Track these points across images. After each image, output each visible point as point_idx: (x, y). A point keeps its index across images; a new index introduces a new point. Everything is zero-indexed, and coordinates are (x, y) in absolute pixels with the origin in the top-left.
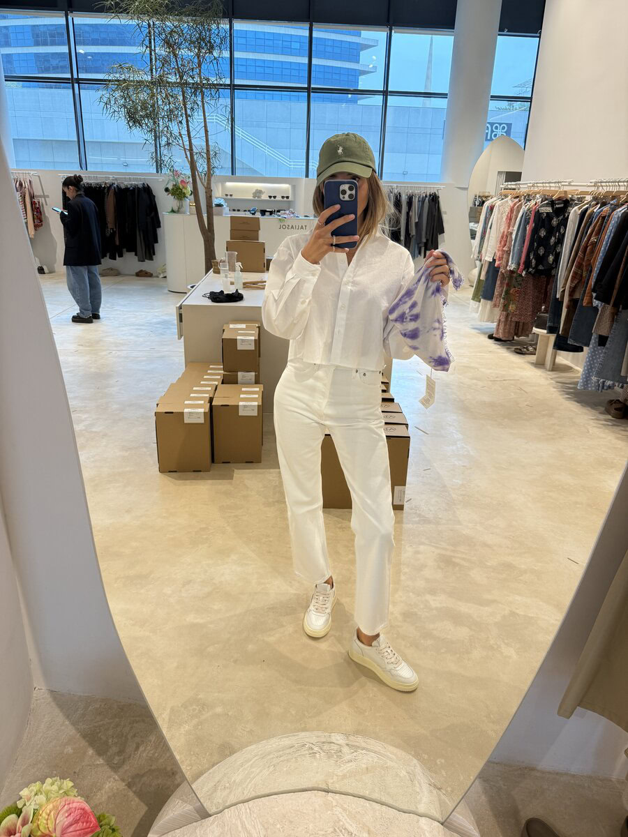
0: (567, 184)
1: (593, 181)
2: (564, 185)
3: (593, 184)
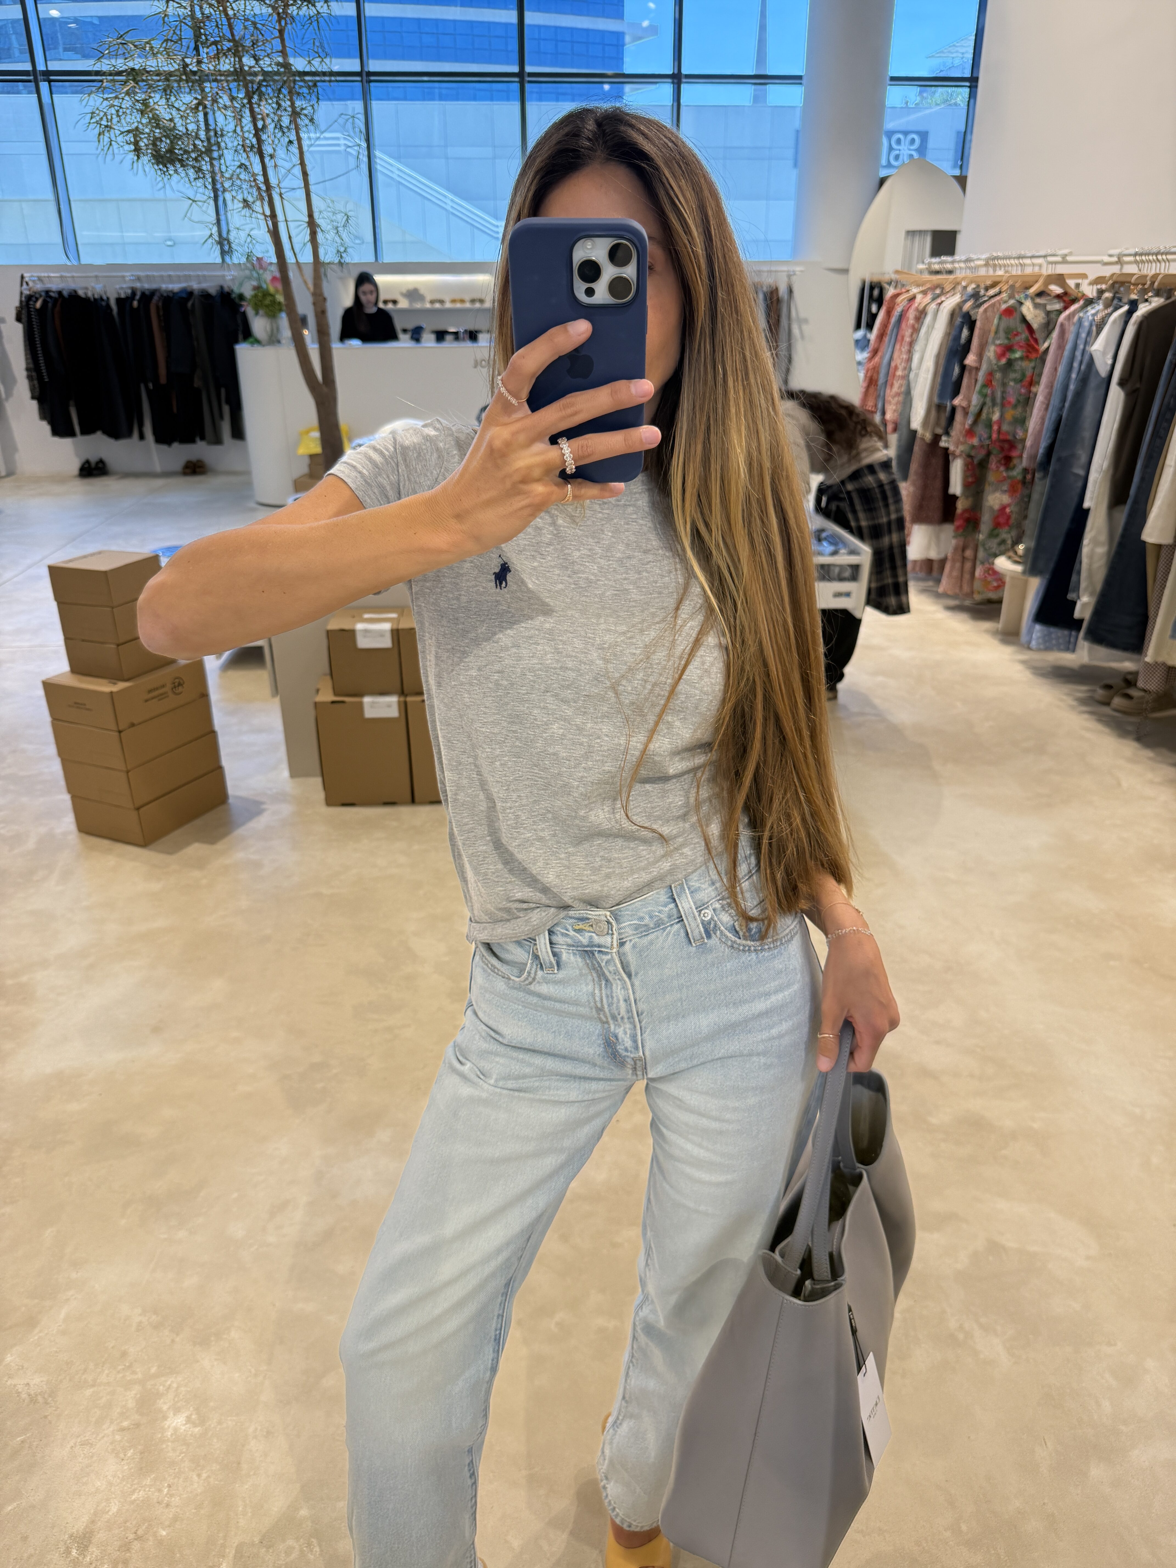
0: (1059, 259)
1: (1116, 251)
3: (1115, 259)
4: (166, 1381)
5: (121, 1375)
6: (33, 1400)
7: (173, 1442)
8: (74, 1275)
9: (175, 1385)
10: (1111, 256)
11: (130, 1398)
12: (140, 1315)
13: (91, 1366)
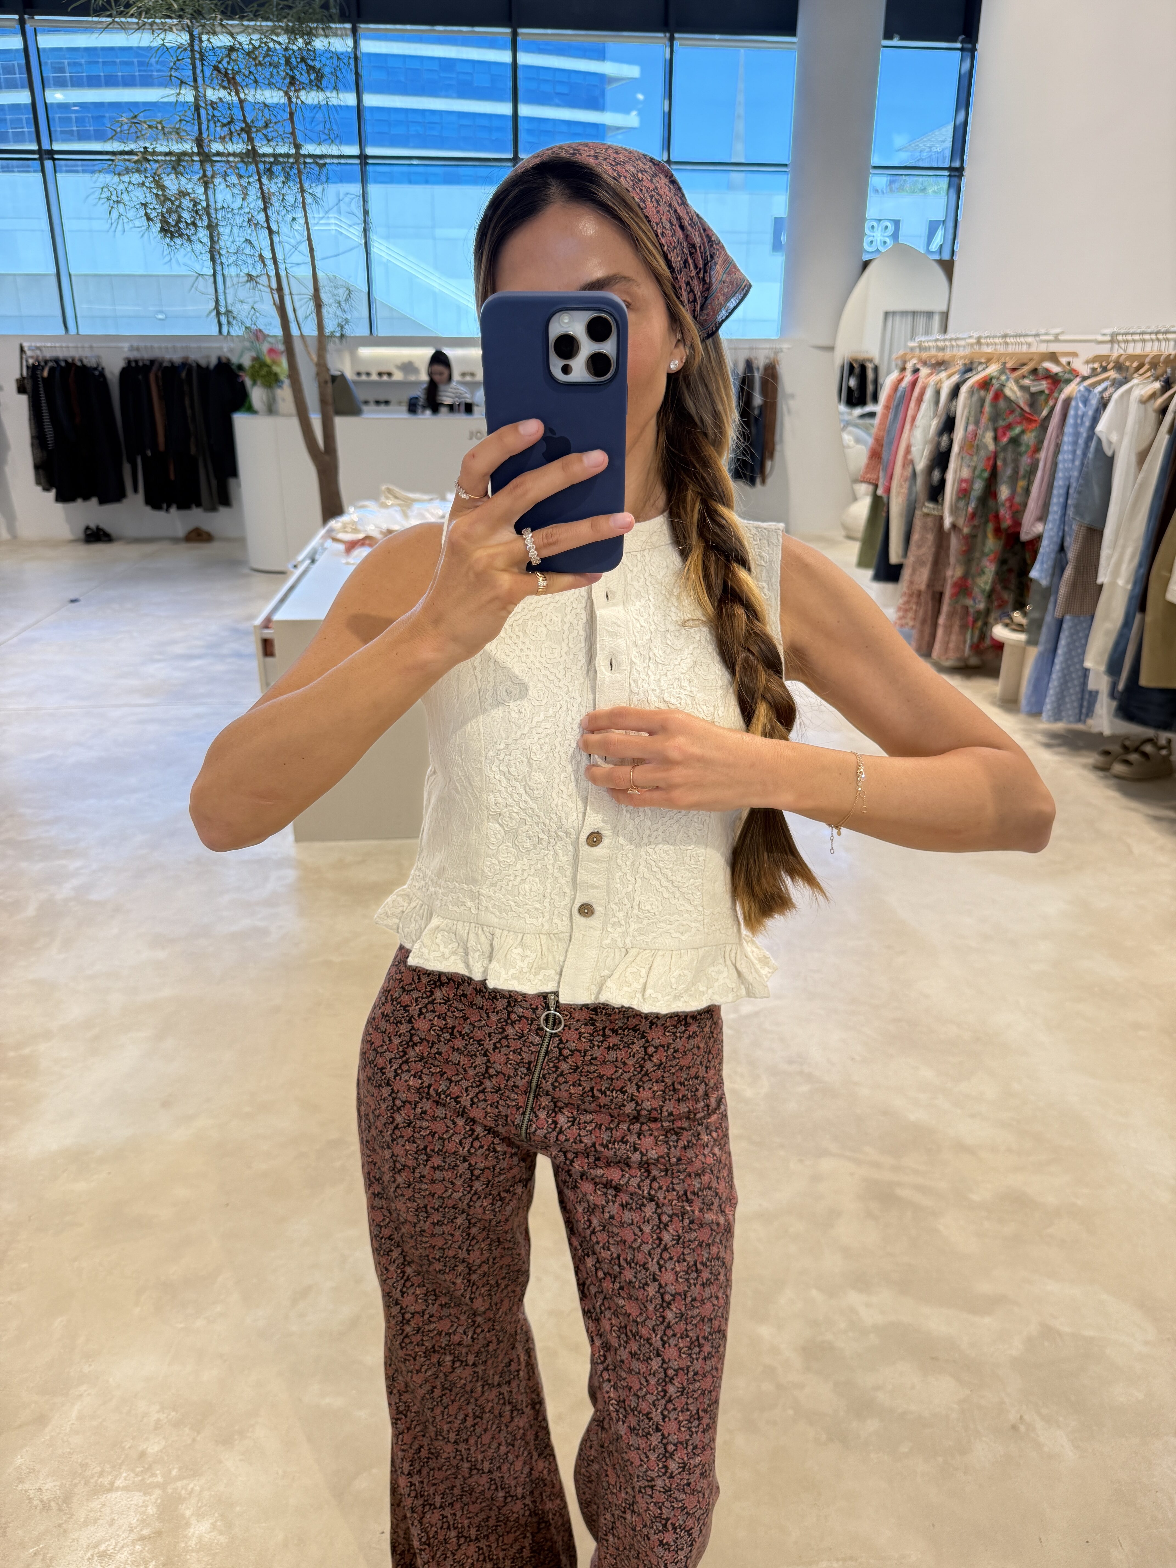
0: (1051, 338)
1: (1108, 331)
2: (1044, 341)
3: (1108, 338)
4: (188, 1484)
5: (140, 1478)
6: (46, 1507)
7: (198, 1552)
8: (86, 1369)
9: (197, 1488)
10: (1104, 335)
11: (150, 1504)
12: (158, 1412)
13: (108, 1468)
